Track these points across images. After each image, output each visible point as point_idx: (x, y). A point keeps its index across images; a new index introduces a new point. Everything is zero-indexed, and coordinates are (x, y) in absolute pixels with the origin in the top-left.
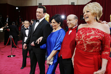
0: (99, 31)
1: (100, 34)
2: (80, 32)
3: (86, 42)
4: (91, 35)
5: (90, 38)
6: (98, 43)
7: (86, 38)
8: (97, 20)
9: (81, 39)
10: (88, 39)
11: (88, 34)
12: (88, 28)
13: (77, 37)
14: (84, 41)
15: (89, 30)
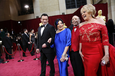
0: (97, 24)
1: (98, 26)
2: (82, 28)
3: (89, 34)
4: (92, 28)
5: (91, 31)
6: (98, 33)
7: (88, 31)
8: (93, 17)
9: (84, 34)
10: (90, 31)
11: (89, 28)
12: (88, 24)
13: (81, 32)
14: (87, 34)
15: (89, 25)
